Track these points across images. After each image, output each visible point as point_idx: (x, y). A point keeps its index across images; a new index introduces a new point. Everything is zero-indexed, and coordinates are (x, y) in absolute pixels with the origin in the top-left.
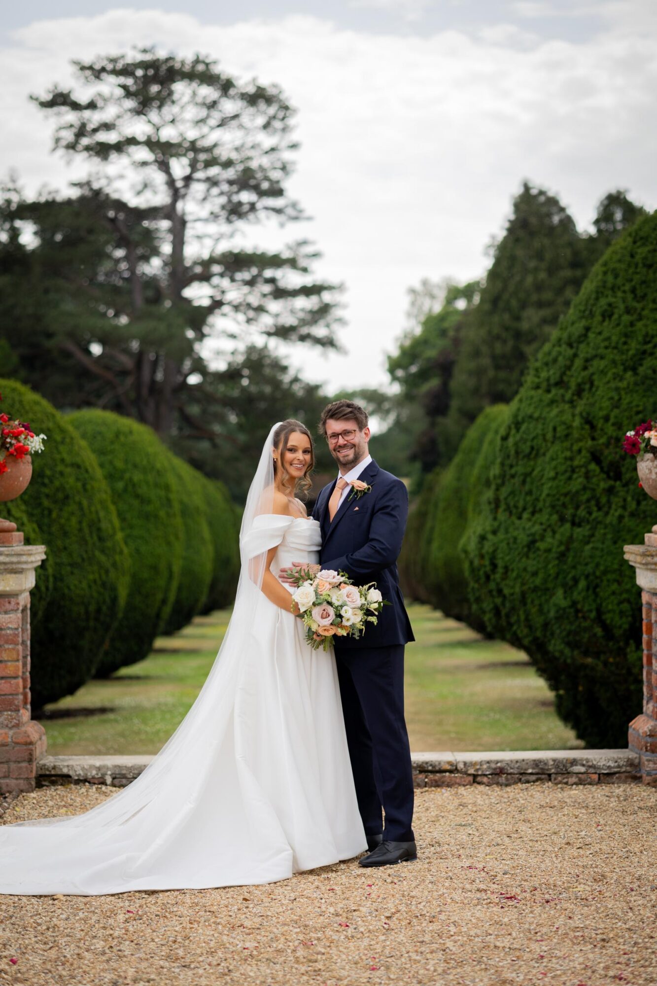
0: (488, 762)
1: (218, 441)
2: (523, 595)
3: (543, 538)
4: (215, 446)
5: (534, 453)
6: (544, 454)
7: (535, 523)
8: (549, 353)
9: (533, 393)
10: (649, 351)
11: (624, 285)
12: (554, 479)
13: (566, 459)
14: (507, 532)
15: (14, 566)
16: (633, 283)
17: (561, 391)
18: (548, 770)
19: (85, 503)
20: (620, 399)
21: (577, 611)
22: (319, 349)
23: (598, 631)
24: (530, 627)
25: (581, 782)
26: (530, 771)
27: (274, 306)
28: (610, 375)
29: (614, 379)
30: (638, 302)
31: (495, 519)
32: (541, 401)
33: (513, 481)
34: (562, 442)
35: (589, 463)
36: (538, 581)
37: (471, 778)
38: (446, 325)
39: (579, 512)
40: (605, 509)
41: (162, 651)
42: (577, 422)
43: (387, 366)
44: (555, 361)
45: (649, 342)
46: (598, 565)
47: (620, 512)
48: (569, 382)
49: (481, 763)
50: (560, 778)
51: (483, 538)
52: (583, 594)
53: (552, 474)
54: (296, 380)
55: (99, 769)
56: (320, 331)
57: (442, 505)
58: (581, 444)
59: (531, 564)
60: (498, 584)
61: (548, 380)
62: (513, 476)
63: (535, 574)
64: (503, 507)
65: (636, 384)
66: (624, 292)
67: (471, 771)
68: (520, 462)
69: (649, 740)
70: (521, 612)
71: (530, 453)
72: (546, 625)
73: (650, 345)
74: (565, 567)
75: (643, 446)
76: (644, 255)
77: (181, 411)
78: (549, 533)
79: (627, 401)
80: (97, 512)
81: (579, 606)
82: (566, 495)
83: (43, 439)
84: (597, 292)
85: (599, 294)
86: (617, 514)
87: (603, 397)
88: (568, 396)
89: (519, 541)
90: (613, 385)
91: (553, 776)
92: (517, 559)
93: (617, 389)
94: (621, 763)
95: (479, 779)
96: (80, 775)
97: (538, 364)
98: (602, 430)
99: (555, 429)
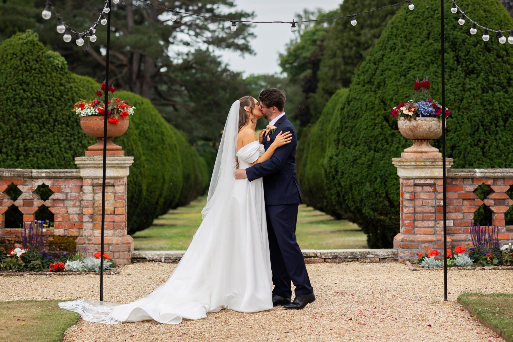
0: (331, 253)
1: (178, 107)
2: (351, 185)
3: (360, 158)
4: (176, 110)
5: (356, 117)
6: (361, 117)
7: (357, 150)
8: (364, 67)
9: (356, 86)
10: (412, 67)
11: (401, 34)
12: (366, 129)
13: (372, 119)
14: (343, 155)
15: (122, 165)
16: (406, 33)
17: (370, 86)
18: (357, 256)
19: (125, 140)
20: (398, 90)
21: (376, 193)
22: (239, 52)
23: (387, 203)
24: (354, 202)
25: (371, 262)
26: (349, 257)
27: (212, 26)
28: (393, 78)
29: (396, 80)
30: (408, 42)
31: (337, 149)
32: (360, 90)
33: (346, 130)
34: (370, 111)
35: (383, 121)
36: (358, 179)
37: (323, 260)
38: (315, 37)
39: (378, 145)
40: (390, 144)
41: (156, 225)
42: (377, 102)
43: (279, 62)
44: (367, 71)
45: (412, 63)
46: (386, 171)
47: (397, 145)
48: (374, 82)
49: (327, 253)
50: (362, 260)
51: (331, 158)
52: (379, 185)
53: (365, 127)
54: (225, 70)
55: (159, 255)
56: (240, 41)
57: (312, 144)
58: (379, 112)
59: (355, 170)
60: (339, 181)
61: (364, 80)
62: (346, 128)
63: (356, 175)
64: (341, 142)
65: (406, 83)
66: (401, 37)
67: (323, 257)
68: (350, 121)
69: (401, 243)
70: (350, 194)
71: (355, 116)
72: (362, 200)
73: (413, 64)
74: (371, 172)
75: (400, 113)
76: (411, 19)
77: (156, 88)
78: (363, 156)
79: (401, 91)
80: (132, 146)
81: (377, 191)
82: (372, 137)
83: (134, 109)
84: (388, 37)
85: (389, 38)
86: (396, 146)
87: (390, 89)
88: (373, 89)
89: (348, 159)
90: (394, 83)
91: (359, 259)
92: (348, 168)
93: (397, 85)
94: (389, 254)
95: (327, 260)
96: (150, 258)
97: (359, 72)
98: (389, 105)
99: (367, 105)
